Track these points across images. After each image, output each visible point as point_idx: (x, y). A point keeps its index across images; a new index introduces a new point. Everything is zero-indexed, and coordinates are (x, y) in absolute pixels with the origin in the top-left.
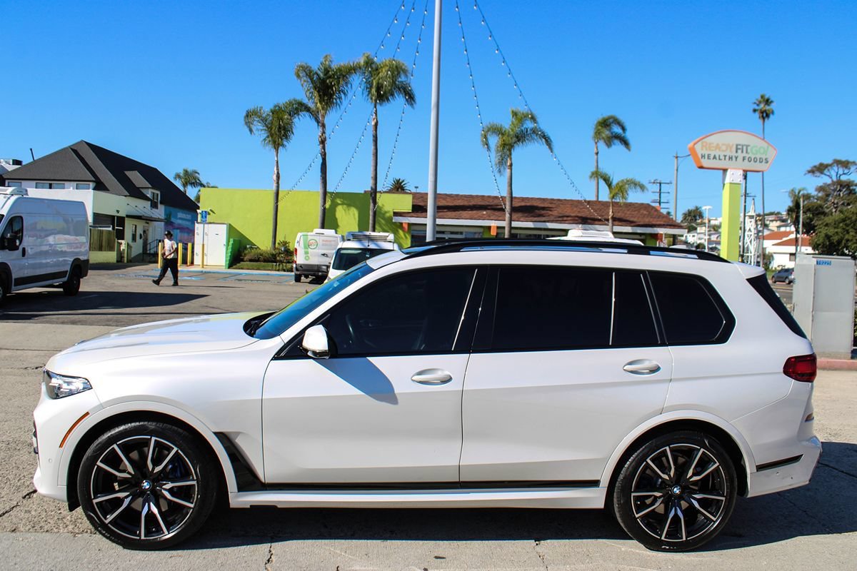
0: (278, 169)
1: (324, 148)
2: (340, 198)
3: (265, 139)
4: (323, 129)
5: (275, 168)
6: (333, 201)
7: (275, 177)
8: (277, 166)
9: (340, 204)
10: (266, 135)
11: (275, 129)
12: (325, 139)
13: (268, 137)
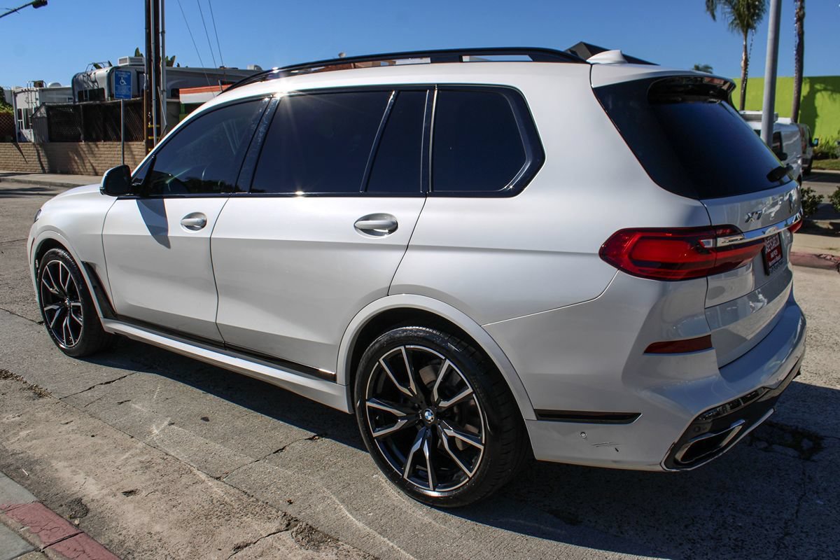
0: (746, 55)
1: (801, 27)
2: (821, 83)
3: (732, 23)
4: (801, 4)
5: (743, 54)
6: (812, 87)
7: (742, 64)
8: (746, 51)
9: (820, 91)
10: (733, 18)
11: (743, 10)
12: (804, 15)
13: (735, 19)
